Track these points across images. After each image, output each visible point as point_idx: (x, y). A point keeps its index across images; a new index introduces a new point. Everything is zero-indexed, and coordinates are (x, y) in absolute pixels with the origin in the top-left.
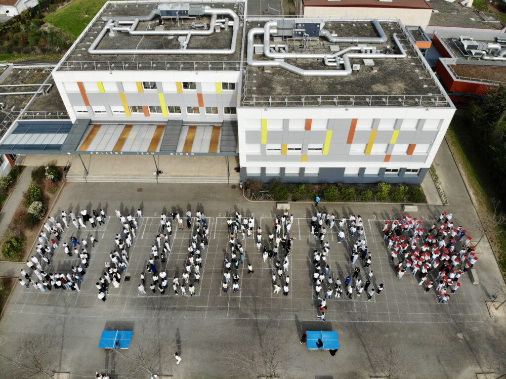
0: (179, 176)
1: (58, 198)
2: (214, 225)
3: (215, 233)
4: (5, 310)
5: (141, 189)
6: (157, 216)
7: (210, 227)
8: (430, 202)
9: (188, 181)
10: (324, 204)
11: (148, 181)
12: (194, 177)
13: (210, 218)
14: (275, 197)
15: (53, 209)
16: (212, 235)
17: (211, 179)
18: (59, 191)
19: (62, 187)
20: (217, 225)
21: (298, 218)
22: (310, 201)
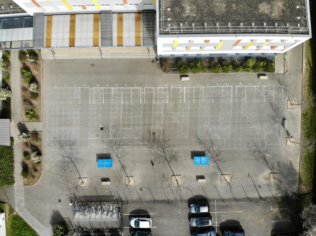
1: (42, 74)
2: (144, 94)
3: (145, 99)
4: (43, 150)
5: (93, 64)
6: (108, 87)
7: (142, 95)
8: (276, 71)
9: (122, 57)
10: (211, 74)
11: (96, 57)
12: (126, 54)
13: (140, 88)
14: (180, 72)
15: (43, 83)
16: (144, 101)
17: (137, 55)
18: (41, 68)
19: (41, 64)
20: (145, 93)
21: (194, 87)
22: (202, 73)
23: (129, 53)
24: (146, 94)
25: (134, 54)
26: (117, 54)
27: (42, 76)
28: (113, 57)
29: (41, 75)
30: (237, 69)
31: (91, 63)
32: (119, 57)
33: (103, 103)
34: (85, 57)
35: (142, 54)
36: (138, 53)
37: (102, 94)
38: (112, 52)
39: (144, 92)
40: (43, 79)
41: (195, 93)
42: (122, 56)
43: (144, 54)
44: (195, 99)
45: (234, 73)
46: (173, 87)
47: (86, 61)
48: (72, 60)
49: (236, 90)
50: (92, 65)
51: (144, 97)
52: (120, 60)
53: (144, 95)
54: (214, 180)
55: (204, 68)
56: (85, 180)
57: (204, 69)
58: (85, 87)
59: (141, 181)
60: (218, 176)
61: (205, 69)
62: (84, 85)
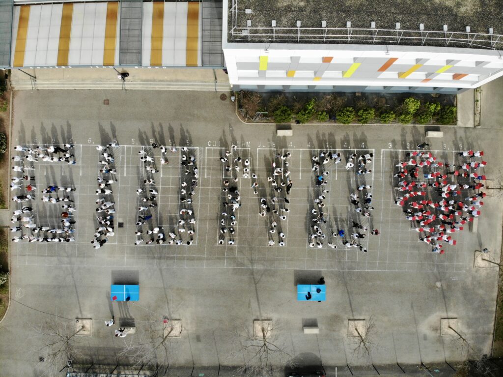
0: (151, 81)
1: (12, 117)
2: (204, 159)
3: (206, 170)
4: (10, 263)
5: (108, 100)
6: (134, 145)
7: (200, 161)
8: (460, 123)
9: (164, 88)
10: (334, 126)
11: (114, 87)
12: (170, 81)
13: (198, 148)
14: (275, 121)
15: (13, 136)
16: (203, 172)
17: (193, 85)
18: (11, 107)
19: (11, 99)
20: (207, 158)
21: (301, 149)
22: (318, 122)
23: (177, 81)
24: (209, 160)
25: (186, 81)
26: (154, 81)
27: (12, 121)
28: (147, 88)
29: (10, 119)
30: (385, 117)
31: (105, 98)
32: (157, 88)
33: (125, 175)
34: (93, 87)
35: (202, 82)
36: (195, 81)
37: (123, 158)
38: (144, 77)
39: (204, 155)
40: (14, 127)
41: (302, 160)
42: (163, 85)
43: (205, 82)
44: (303, 171)
45: (378, 124)
46: (261, 147)
47: (93, 94)
48: (69, 92)
49: (382, 156)
50: (106, 102)
51: (204, 165)
52: (159, 92)
53: (204, 161)
54: (334, 331)
55: (320, 113)
56: (88, 324)
57: (321, 115)
58: (92, 143)
59: (194, 329)
60: (343, 321)
61: (323, 116)
62: (89, 141)
